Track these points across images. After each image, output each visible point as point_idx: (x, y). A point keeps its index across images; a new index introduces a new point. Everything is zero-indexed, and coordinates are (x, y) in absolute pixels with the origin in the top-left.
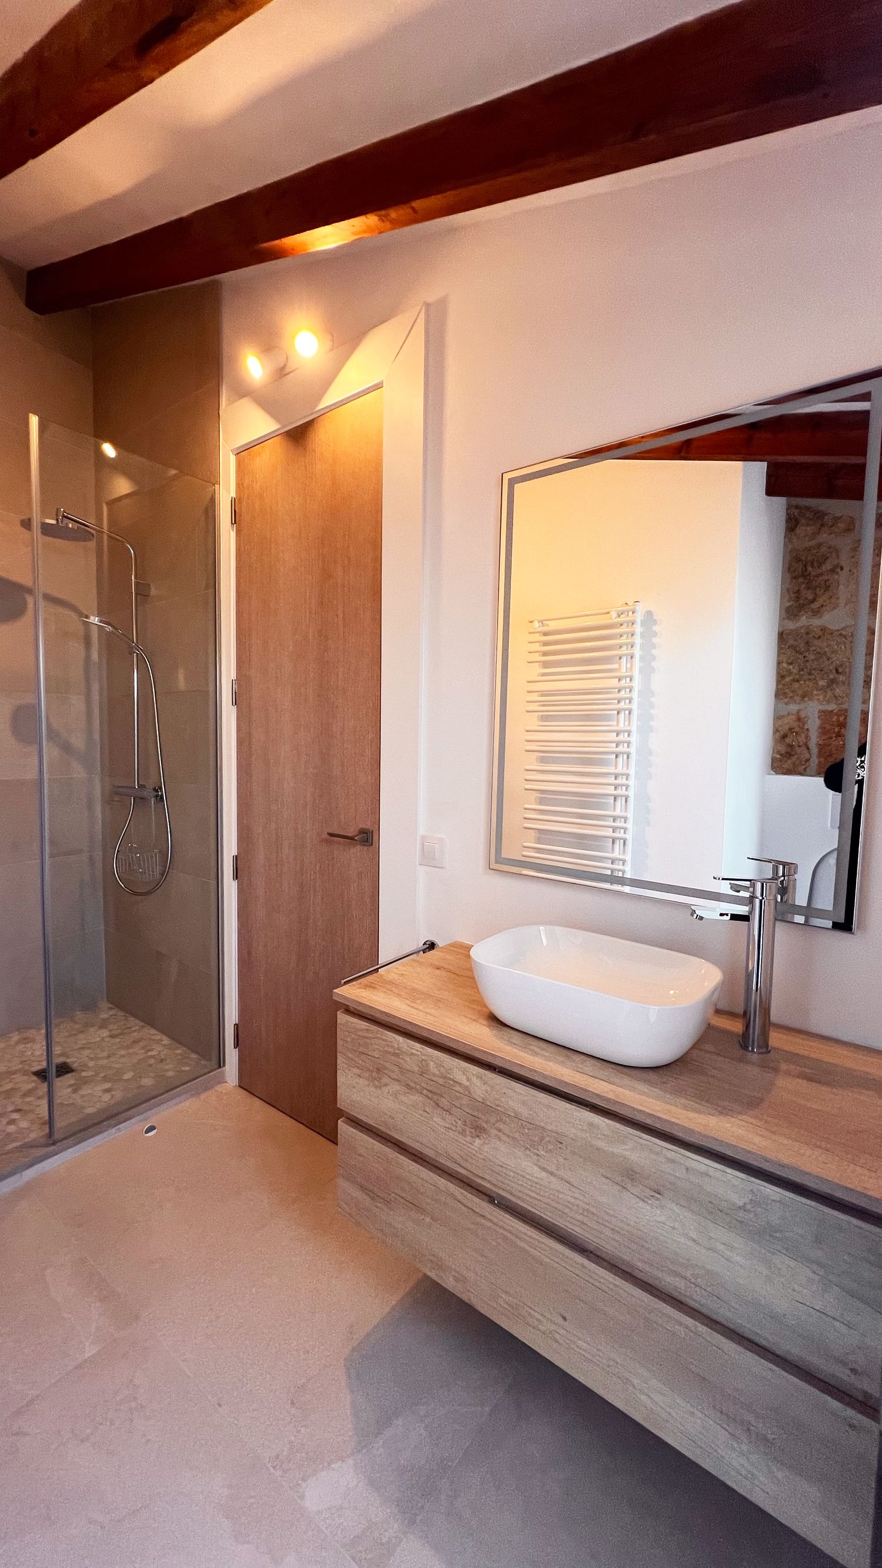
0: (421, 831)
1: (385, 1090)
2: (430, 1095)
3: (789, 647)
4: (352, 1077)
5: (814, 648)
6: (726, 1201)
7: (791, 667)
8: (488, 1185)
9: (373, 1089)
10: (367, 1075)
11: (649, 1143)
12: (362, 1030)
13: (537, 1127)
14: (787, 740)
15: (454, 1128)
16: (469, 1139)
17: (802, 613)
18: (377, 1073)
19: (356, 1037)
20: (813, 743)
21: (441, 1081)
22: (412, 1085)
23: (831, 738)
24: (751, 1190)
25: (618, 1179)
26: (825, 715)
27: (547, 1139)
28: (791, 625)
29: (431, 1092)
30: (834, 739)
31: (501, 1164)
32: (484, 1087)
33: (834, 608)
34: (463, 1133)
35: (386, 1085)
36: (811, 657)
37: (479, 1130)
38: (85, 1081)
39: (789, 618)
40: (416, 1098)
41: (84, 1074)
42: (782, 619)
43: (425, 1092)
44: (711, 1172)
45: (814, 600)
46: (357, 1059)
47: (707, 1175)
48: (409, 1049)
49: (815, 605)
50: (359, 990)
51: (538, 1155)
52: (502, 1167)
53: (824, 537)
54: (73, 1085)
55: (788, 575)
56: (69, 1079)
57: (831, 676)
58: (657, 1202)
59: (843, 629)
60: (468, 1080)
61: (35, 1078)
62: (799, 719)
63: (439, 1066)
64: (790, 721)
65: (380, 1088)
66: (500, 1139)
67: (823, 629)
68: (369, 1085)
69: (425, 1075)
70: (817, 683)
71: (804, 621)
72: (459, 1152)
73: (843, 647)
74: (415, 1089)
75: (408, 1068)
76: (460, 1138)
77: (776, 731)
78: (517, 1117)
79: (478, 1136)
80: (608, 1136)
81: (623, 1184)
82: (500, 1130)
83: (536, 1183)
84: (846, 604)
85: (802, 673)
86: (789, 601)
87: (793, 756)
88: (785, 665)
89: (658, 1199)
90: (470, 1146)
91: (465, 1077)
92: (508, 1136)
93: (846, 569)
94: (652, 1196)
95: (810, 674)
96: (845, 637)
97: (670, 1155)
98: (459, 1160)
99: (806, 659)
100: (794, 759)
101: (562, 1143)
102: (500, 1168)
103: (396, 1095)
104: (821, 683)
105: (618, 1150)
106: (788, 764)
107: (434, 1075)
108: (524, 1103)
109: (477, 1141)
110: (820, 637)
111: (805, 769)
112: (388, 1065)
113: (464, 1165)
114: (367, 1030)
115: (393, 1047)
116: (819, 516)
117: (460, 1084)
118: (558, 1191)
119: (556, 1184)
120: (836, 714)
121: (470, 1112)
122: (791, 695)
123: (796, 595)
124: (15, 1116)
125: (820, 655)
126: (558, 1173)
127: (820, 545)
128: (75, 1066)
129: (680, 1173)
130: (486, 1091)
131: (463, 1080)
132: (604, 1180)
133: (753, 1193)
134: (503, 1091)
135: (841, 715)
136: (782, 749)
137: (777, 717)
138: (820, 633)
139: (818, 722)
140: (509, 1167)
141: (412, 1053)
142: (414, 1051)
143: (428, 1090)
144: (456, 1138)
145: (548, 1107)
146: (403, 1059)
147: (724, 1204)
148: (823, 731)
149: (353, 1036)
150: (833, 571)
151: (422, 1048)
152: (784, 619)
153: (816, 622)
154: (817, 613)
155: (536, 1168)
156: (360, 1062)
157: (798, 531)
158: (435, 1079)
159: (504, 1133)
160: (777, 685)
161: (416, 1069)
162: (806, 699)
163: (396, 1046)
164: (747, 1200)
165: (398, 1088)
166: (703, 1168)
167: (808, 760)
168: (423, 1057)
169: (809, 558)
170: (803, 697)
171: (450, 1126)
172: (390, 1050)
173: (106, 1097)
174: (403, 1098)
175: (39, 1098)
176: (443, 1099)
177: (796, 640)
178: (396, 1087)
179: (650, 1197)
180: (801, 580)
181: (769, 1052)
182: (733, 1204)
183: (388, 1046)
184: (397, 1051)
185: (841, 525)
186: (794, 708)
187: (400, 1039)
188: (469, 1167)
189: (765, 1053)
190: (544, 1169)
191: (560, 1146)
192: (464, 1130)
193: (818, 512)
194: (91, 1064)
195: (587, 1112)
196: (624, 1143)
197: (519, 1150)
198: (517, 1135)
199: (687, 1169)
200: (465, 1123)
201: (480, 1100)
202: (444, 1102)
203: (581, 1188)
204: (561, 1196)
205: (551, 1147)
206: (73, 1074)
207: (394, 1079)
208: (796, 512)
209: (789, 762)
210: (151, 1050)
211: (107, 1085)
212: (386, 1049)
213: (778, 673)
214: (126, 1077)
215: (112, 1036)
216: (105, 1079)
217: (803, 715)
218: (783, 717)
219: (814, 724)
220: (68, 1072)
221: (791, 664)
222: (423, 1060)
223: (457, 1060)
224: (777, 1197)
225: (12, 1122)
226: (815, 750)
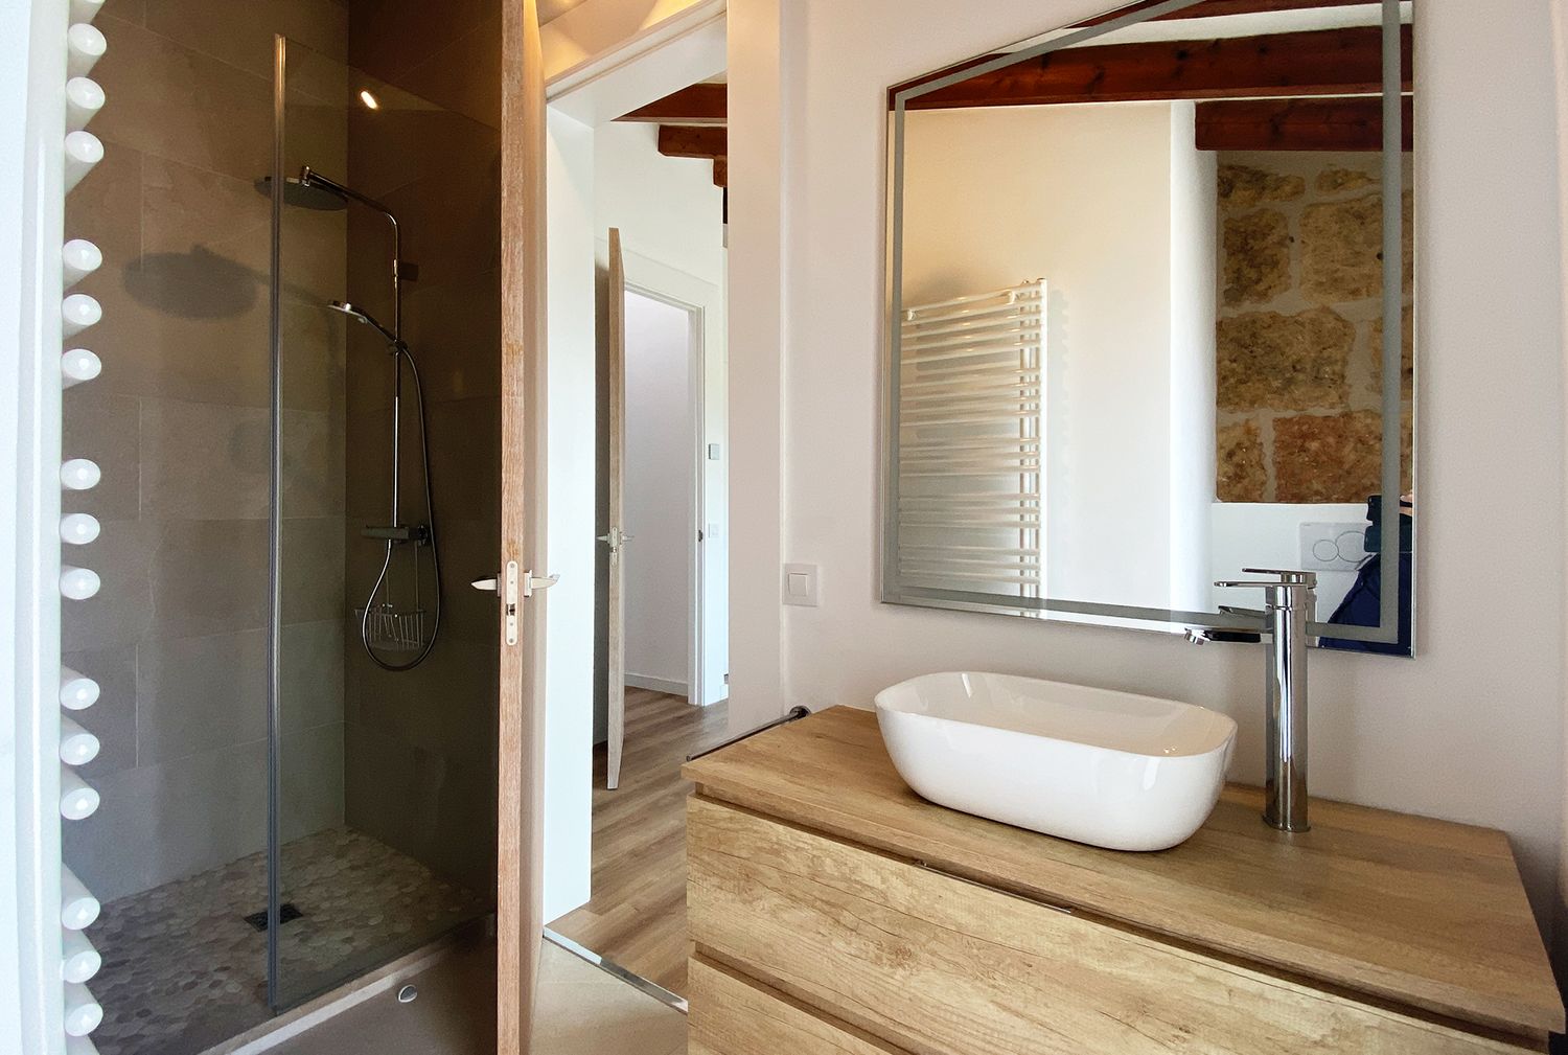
0: (784, 559)
1: (759, 905)
2: (826, 908)
3: (1231, 340)
4: (708, 890)
5: (1263, 340)
6: (1293, 1034)
7: (1235, 365)
8: (919, 1039)
9: (740, 905)
10: (730, 884)
11: (1168, 956)
12: (724, 819)
13: (991, 945)
14: (1236, 459)
15: (863, 956)
16: (887, 969)
17: (1245, 296)
18: (746, 880)
19: (714, 830)
20: (1268, 461)
21: (842, 886)
22: (800, 895)
23: (1292, 454)
24: (1334, 1015)
25: (1119, 1014)
26: (1281, 423)
27: (1009, 961)
28: (1232, 313)
29: (827, 903)
30: (1296, 454)
31: (938, 1004)
32: (909, 891)
33: (1286, 290)
34: (877, 961)
35: (760, 898)
36: (1259, 351)
37: (901, 955)
38: (317, 929)
39: (1228, 304)
40: (807, 914)
41: (314, 919)
42: (1219, 307)
43: (818, 903)
44: (1269, 993)
45: (1258, 281)
46: (716, 863)
47: (1261, 996)
48: (793, 842)
49: (1261, 287)
50: (716, 764)
51: (994, 987)
52: (938, 1008)
53: (1266, 201)
54: (302, 933)
55: (1224, 252)
56: (295, 926)
57: (1288, 375)
58: (1185, 1045)
59: (1299, 315)
60: (884, 881)
61: (248, 925)
62: (1248, 431)
63: (838, 863)
64: (1238, 433)
65: (750, 902)
66: (934, 966)
67: (1274, 317)
68: (733, 901)
69: (818, 879)
70: (1270, 385)
71: (1248, 306)
72: (870, 989)
73: (1300, 337)
74: (805, 901)
75: (792, 870)
76: (875, 971)
77: (1220, 447)
78: (960, 931)
79: (900, 965)
80: (1101, 949)
81: (1129, 1021)
82: (933, 953)
83: (992, 1029)
84: (1301, 284)
85: (1249, 372)
86: (1227, 283)
87: (1244, 478)
88: (1227, 363)
89: (1185, 1040)
90: (890, 980)
91: (879, 877)
92: (948, 961)
93: (1297, 242)
94: (1177, 1037)
95: (1259, 373)
96: (1302, 324)
97: (1202, 971)
98: (872, 1002)
99: (1254, 354)
100: (1246, 481)
101: (1031, 966)
102: (935, 1010)
103: (774, 913)
104: (1276, 384)
105: (1117, 969)
106: (1238, 489)
107: (832, 877)
108: (970, 910)
109: (900, 971)
110: (1269, 326)
111: (1261, 496)
112: (761, 868)
113: (880, 1009)
114: (731, 818)
115: (770, 841)
116: (1258, 179)
117: (872, 888)
118: (1028, 1039)
119: (1021, 1028)
120: (1298, 423)
121: (888, 928)
122: (1237, 400)
123: (1236, 275)
124: (222, 976)
125: (1271, 349)
126: (1027, 1012)
127: (1263, 211)
128: (302, 909)
129: (1221, 998)
130: (912, 896)
131: (876, 882)
132: (1099, 1017)
133: (1337, 1018)
134: (938, 894)
135: (1304, 424)
136: (1230, 470)
137: (1221, 430)
138: (1269, 321)
139: (1273, 435)
140: (950, 1009)
141: (798, 847)
142: (801, 845)
143: (822, 901)
144: (866, 969)
145: (1008, 913)
146: (785, 858)
147: (1290, 1039)
148: (1282, 445)
149: (712, 830)
150: (1281, 243)
151: (814, 840)
152: (1222, 306)
153: (1265, 308)
154: (1263, 296)
155: (991, 1006)
156: (721, 867)
157: (1233, 197)
158: (832, 883)
159: (940, 957)
160: (1218, 389)
161: (804, 870)
162: (1256, 406)
163: (774, 839)
164: (1326, 1031)
165: (777, 901)
166: (1253, 987)
167: (1263, 483)
168: (815, 853)
169: (1250, 229)
170: (1252, 403)
171: (858, 953)
172: (765, 845)
173: (347, 949)
174: (786, 916)
175: (254, 952)
176: (845, 913)
177: (1240, 332)
178: (775, 900)
179: (1172, 1039)
180: (1241, 256)
181: (1309, 829)
182: (1306, 1038)
183: (761, 839)
184: (776, 846)
185: (1288, 189)
186: (1240, 417)
187: (780, 828)
188: (887, 1012)
189: (1303, 831)
190: (1005, 1008)
191: (1030, 970)
192: (879, 958)
193: (1257, 173)
194: (326, 905)
195: (1067, 916)
196: (1128, 959)
197: (965, 981)
198: (960, 960)
199: (1230, 992)
200: (880, 946)
201: (902, 909)
202: (847, 918)
203: (1063, 1032)
204: (1032, 1047)
205: (1013, 972)
206: (301, 919)
207: (772, 889)
208: (1229, 174)
209: (1239, 485)
210: (407, 886)
211: (349, 933)
212: (759, 844)
213: (1219, 374)
214: (372, 922)
215: (353, 868)
216: (346, 925)
217: (1253, 425)
218: (1228, 428)
219: (1268, 436)
220: (293, 917)
221: (1235, 361)
222: (814, 856)
223: (865, 853)
224: (1375, 1022)
225: (214, 985)
226: (1271, 470)
